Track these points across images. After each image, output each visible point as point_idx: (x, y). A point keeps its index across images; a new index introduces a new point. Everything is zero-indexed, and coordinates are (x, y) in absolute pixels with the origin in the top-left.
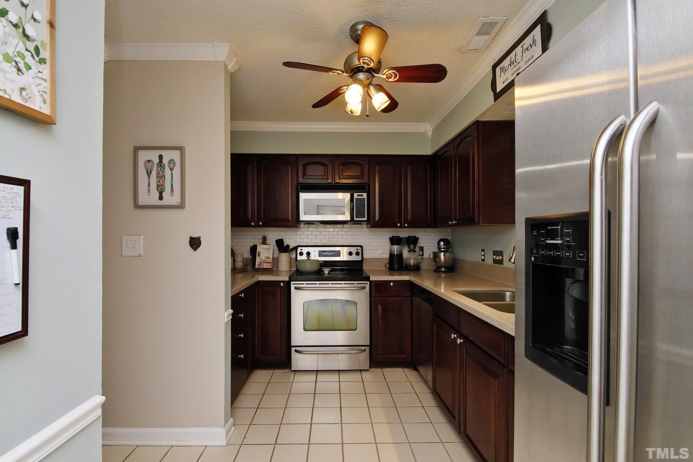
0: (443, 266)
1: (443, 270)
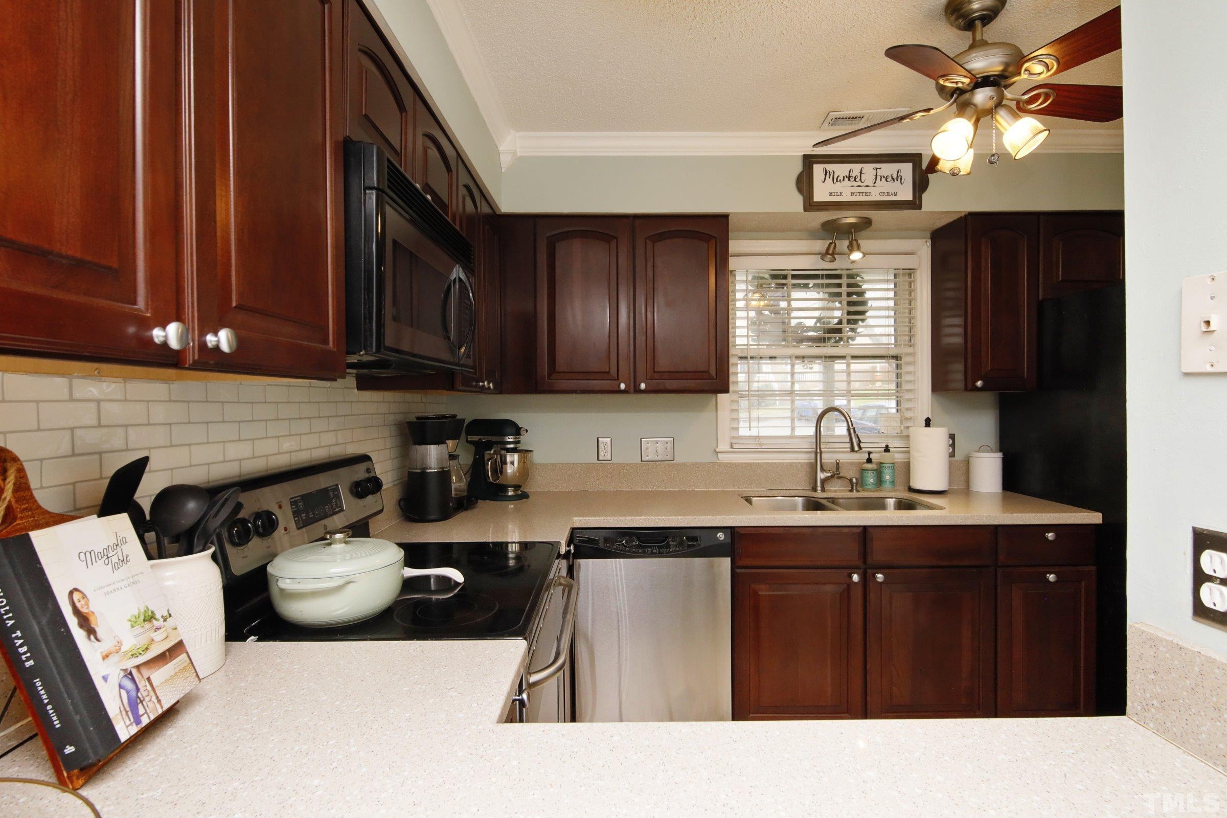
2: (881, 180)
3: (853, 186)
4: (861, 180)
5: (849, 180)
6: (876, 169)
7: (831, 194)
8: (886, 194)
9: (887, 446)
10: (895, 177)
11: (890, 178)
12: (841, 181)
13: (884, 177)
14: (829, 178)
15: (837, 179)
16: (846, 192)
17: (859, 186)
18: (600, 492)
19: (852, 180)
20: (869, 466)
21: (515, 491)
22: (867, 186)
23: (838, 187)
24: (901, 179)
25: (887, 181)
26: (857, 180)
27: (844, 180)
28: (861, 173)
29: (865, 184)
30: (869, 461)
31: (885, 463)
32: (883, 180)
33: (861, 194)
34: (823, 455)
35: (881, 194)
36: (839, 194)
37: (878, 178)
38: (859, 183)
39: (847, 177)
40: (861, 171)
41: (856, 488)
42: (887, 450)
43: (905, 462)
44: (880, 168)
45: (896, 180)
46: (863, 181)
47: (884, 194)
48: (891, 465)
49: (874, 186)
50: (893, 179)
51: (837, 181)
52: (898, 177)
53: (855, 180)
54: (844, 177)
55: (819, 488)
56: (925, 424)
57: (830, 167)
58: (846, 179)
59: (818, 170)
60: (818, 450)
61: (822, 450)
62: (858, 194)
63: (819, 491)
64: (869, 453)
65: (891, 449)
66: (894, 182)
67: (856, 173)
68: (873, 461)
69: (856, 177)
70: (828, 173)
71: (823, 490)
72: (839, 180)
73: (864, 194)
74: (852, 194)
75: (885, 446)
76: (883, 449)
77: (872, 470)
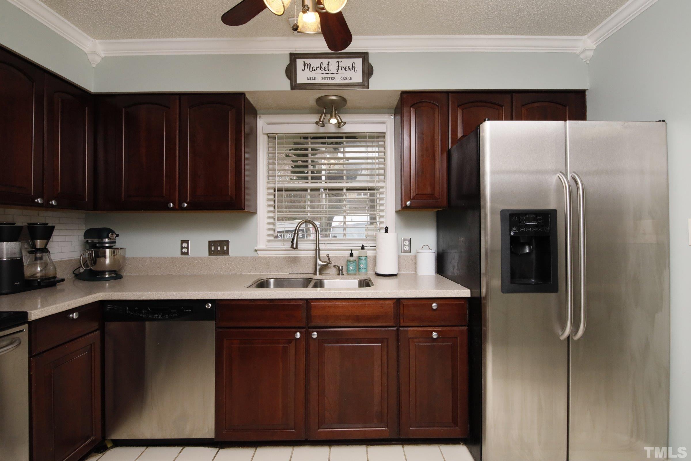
0: (108, 269)
1: (107, 276)
2: (341, 70)
3: (323, 73)
4: (328, 69)
5: (320, 69)
6: (338, 62)
7: (308, 79)
8: (345, 79)
9: (363, 245)
10: (351, 67)
11: (348, 68)
12: (315, 70)
13: (343, 68)
14: (307, 68)
15: (312, 69)
16: (318, 77)
17: (327, 73)
18: (180, 275)
19: (322, 69)
20: (352, 258)
21: (109, 274)
22: (333, 73)
23: (313, 74)
24: (355, 69)
25: (345, 70)
26: (326, 69)
27: (317, 69)
28: (328, 65)
29: (331, 72)
30: (351, 255)
31: (361, 257)
32: (343, 69)
33: (328, 79)
34: (321, 252)
35: (341, 78)
36: (313, 78)
37: (340, 68)
38: (327, 72)
39: (319, 67)
40: (328, 63)
41: (342, 272)
42: (363, 248)
43: (373, 256)
44: (341, 62)
45: (351, 69)
46: (329, 70)
47: (343, 78)
48: (365, 258)
49: (337, 73)
50: (350, 69)
51: (312, 70)
52: (353, 68)
53: (324, 70)
54: (317, 68)
55: (318, 273)
56: (385, 231)
57: (308, 61)
58: (319, 69)
59: (300, 63)
60: (318, 248)
61: (320, 248)
62: (327, 79)
63: (318, 275)
64: (352, 250)
65: (365, 248)
66: (350, 70)
67: (325, 65)
68: (354, 255)
69: (325, 67)
70: (306, 65)
71: (320, 274)
72: (313, 70)
73: (330, 79)
74: (323, 78)
75: (361, 246)
76: (360, 248)
77: (353, 261)
